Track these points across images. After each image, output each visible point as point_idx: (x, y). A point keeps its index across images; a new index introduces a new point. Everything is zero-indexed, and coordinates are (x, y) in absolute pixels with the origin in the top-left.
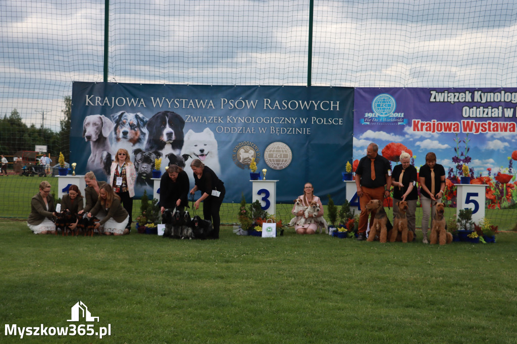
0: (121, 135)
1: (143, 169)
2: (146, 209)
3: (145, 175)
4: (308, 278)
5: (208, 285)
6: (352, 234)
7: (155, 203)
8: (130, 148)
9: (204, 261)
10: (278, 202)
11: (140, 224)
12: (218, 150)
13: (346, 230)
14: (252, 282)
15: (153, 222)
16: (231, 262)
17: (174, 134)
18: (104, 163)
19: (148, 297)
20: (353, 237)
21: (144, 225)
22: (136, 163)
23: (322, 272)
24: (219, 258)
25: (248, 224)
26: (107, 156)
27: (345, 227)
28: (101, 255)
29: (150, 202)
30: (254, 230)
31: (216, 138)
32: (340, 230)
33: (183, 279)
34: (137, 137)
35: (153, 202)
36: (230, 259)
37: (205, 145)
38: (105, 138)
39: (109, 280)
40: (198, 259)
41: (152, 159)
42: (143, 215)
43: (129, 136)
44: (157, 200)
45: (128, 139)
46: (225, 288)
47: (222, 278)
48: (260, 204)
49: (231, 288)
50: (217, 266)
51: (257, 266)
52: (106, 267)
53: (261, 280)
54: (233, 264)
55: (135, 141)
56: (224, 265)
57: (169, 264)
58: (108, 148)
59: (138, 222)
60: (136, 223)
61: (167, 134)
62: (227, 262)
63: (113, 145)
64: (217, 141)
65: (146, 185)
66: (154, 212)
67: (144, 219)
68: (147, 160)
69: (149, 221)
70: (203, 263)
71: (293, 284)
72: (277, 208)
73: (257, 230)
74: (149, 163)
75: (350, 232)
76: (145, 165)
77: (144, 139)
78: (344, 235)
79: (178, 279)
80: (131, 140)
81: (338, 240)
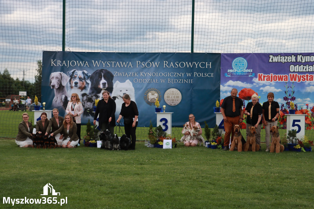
0: (73, 85)
1: (87, 106)
2: (89, 131)
3: (89, 109)
4: (193, 174)
5: (129, 179)
6: (220, 146)
7: (95, 128)
8: (79, 93)
9: (126, 164)
10: (173, 126)
11: (86, 141)
12: (135, 93)
13: (216, 144)
14: (157, 177)
15: (94, 139)
16: (144, 164)
17: (107, 84)
18: (63, 102)
19: (92, 187)
20: (220, 148)
21: (88, 141)
22: (83, 102)
23: (202, 170)
24: (136, 162)
25: (154, 141)
26: (65, 98)
27: (216, 142)
28: (61, 160)
29: (92, 127)
30: (158, 144)
31: (133, 86)
32: (213, 144)
33: (113, 175)
34: (83, 86)
35: (94, 127)
36: (143, 162)
37: (127, 90)
38: (64, 87)
39: (67, 176)
40: (123, 163)
41: (93, 100)
42: (88, 135)
43: (79, 85)
44: (97, 125)
45: (78, 87)
46: (140, 181)
47: (138, 174)
48: (162, 127)
49: (144, 181)
50: (135, 167)
51: (160, 167)
52: (65, 168)
53: (163, 175)
54: (145, 166)
55: (83, 88)
56: (139, 166)
57: (104, 166)
58: (65, 93)
59: (85, 139)
60: (83, 140)
61: (103, 84)
62: (141, 164)
63: (69, 91)
64: (134, 88)
65: (90, 116)
66: (95, 133)
67: (88, 138)
68: (90, 100)
69: (91, 139)
70: (126, 165)
71: (183, 178)
72: (172, 130)
73: (160, 144)
74: (91, 102)
75: (219, 145)
76: (89, 103)
77: (88, 87)
78: (215, 147)
79: (110, 175)
80: (80, 88)
81: (211, 150)
